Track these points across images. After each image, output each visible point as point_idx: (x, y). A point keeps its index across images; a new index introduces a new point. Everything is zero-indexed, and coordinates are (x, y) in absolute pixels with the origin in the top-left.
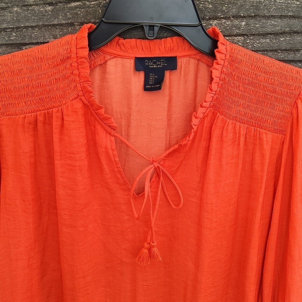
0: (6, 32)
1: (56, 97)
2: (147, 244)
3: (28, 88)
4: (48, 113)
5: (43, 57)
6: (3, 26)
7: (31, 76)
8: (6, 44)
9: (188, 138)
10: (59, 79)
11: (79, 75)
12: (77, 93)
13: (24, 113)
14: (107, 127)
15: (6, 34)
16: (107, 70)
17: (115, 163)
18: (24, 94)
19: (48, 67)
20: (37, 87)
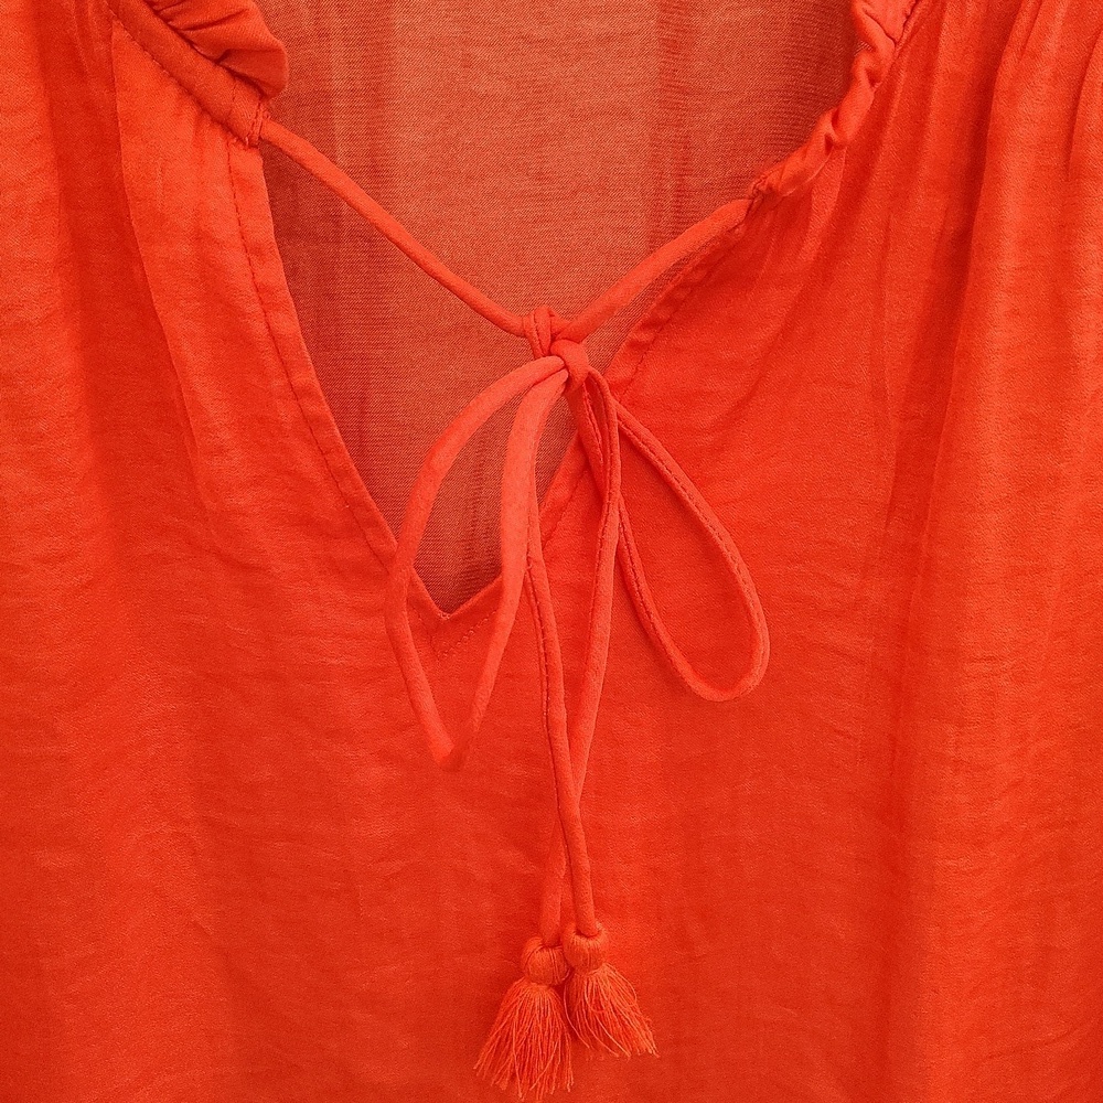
2: (545, 946)
9: (826, 127)
14: (205, 67)
17: (270, 361)
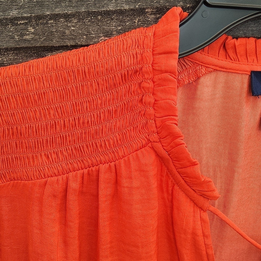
0: (17, 24)
1: (107, 143)
3: (54, 128)
4: (89, 174)
5: (87, 70)
6: (11, 14)
7: (61, 106)
8: (16, 49)
10: (116, 111)
11: (154, 104)
12: (148, 137)
13: (44, 175)
15: (16, 29)
16: (199, 93)
18: (47, 140)
19: (96, 90)
20: (72, 127)
